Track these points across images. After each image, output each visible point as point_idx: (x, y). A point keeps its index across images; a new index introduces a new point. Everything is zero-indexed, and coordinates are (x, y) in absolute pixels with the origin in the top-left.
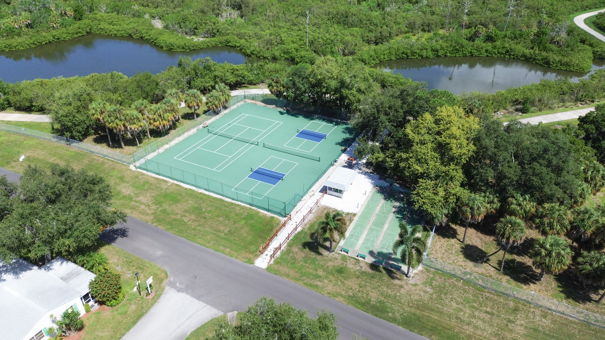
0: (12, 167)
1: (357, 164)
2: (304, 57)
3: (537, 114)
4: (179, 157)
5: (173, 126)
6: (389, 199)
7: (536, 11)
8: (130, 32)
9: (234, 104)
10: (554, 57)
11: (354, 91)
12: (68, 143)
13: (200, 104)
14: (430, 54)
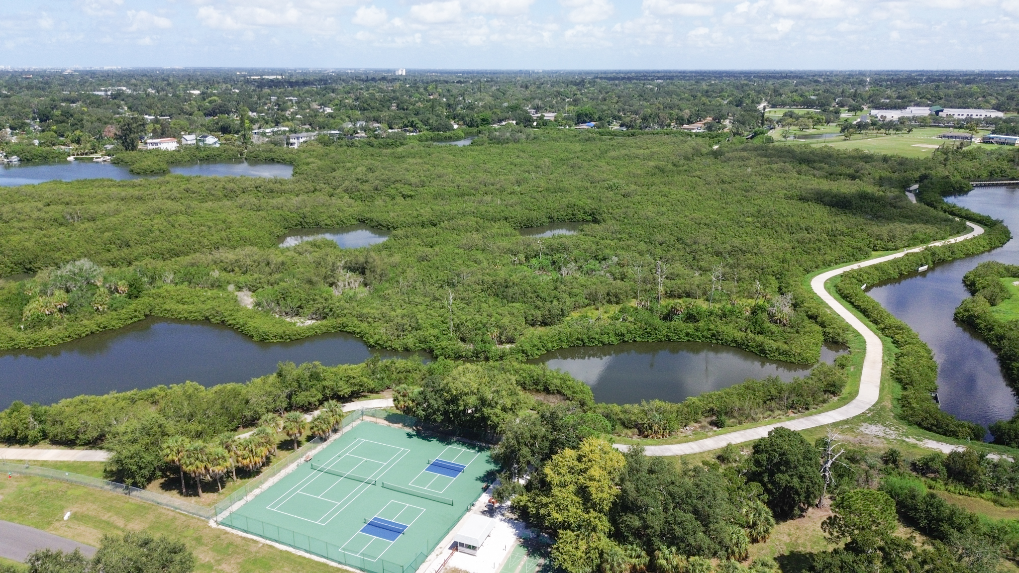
0: (56, 529)
1: (500, 507)
2: (447, 348)
3: (734, 428)
4: (273, 507)
5: (267, 462)
6: (533, 555)
7: (760, 271)
8: (208, 315)
9: (348, 425)
10: (769, 343)
11: (498, 410)
12: (127, 492)
13: (302, 430)
14: (613, 339)
